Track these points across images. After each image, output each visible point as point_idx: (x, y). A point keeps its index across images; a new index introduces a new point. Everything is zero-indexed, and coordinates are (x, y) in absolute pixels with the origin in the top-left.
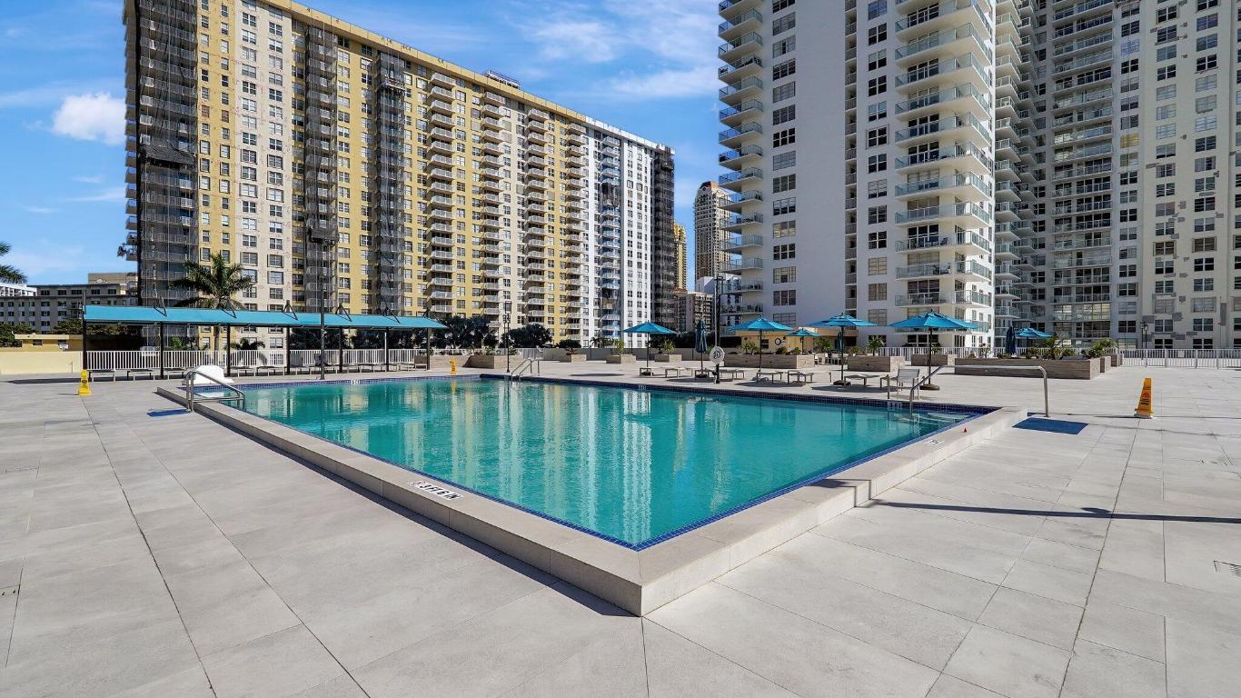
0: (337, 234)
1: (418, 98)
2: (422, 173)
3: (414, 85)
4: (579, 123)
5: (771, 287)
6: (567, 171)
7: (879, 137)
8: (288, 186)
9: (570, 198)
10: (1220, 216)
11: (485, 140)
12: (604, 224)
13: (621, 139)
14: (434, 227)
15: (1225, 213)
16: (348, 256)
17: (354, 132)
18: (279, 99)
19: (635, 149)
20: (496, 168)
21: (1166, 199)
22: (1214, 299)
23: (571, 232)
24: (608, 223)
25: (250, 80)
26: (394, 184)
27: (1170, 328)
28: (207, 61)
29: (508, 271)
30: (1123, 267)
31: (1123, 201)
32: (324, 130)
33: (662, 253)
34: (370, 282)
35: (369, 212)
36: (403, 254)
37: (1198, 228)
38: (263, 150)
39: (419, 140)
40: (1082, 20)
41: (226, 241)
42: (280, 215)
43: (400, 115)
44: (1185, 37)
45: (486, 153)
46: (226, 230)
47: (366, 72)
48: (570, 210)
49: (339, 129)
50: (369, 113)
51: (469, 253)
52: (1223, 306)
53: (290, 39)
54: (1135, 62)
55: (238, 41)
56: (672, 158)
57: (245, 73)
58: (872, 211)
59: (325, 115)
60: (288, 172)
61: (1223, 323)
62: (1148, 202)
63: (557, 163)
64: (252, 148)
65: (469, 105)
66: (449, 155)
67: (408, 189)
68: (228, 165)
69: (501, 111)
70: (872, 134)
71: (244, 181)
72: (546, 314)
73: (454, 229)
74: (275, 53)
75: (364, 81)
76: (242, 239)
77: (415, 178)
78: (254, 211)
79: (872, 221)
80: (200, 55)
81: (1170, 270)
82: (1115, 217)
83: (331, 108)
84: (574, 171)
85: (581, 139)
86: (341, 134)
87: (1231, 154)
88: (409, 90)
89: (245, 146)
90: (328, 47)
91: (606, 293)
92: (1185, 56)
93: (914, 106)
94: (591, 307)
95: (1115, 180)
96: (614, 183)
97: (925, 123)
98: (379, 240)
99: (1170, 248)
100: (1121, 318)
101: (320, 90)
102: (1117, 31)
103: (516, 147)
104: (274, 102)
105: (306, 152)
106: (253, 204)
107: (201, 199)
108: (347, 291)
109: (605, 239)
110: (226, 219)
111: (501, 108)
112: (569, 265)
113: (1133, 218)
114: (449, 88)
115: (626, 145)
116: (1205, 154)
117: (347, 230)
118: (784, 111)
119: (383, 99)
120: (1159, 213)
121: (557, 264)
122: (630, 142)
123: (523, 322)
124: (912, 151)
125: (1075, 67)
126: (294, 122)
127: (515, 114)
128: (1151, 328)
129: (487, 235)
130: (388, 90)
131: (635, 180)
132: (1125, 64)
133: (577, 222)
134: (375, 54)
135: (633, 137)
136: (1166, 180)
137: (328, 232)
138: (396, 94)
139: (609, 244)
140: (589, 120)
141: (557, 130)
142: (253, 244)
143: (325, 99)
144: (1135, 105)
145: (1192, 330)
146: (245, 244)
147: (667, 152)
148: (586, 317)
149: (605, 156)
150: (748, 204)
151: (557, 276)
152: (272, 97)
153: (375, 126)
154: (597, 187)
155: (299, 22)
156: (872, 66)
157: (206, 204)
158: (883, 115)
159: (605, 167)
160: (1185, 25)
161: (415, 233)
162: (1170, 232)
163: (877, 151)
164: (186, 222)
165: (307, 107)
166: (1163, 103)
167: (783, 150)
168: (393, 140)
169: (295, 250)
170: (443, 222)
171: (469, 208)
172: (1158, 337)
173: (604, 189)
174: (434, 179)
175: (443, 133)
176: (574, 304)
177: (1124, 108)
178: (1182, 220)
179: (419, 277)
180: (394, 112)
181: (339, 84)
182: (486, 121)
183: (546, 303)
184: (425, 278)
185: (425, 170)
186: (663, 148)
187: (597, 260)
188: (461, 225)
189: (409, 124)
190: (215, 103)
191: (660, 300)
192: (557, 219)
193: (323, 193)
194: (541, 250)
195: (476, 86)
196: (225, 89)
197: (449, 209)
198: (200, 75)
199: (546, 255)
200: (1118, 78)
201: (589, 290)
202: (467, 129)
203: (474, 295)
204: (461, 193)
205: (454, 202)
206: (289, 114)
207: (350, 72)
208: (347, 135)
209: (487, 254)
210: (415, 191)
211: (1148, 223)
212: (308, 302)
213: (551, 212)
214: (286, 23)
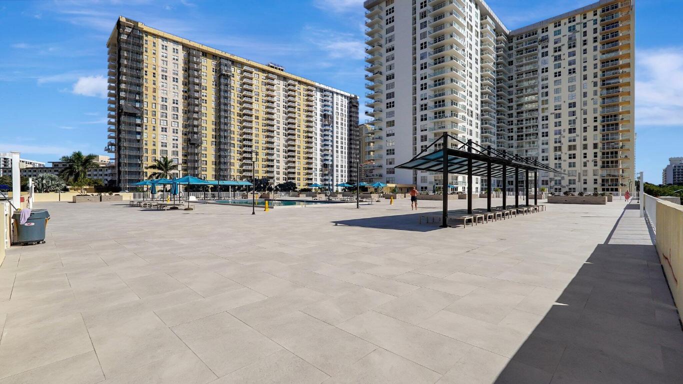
0: (202, 141)
1: (237, 78)
2: (239, 112)
3: (235, 71)
4: (312, 86)
5: (386, 167)
6: (306, 108)
7: (424, 107)
8: (181, 120)
9: (308, 121)
10: (578, 136)
11: (268, 96)
12: (324, 133)
13: (332, 92)
14: (244, 136)
15: (580, 135)
16: (206, 150)
17: (209, 95)
18: (177, 82)
19: (339, 96)
20: (273, 108)
21: (558, 128)
22: (576, 171)
23: (308, 137)
24: (326, 133)
25: (164, 74)
26: (226, 117)
27: (560, 184)
28: (147, 67)
29: (279, 156)
30: (543, 157)
31: (543, 128)
32: (196, 95)
33: (353, 146)
34: (216, 162)
35: (216, 130)
36: (230, 149)
37: (570, 141)
38: (170, 104)
39: (238, 97)
40: (526, 49)
41: (154, 145)
42: (177, 133)
43: (229, 86)
44: (564, 59)
45: (268, 102)
46: (154, 140)
47: (214, 67)
48: (308, 127)
49: (202, 94)
50: (216, 85)
51: (260, 148)
52: (579, 174)
53: (181, 54)
54: (547, 68)
55: (160, 58)
56: (358, 100)
57: (163, 71)
58: (422, 137)
59: (197, 88)
60: (180, 114)
61: (579, 181)
62: (552, 129)
63: (302, 105)
64: (165, 104)
65: (261, 80)
66: (251, 103)
67: (233, 119)
68: (155, 112)
69: (276, 82)
70: (422, 106)
71: (162, 118)
72: (296, 176)
73: (254, 137)
74: (175, 61)
75: (213, 71)
76: (160, 144)
77: (236, 114)
78: (166, 131)
79: (422, 141)
80: (145, 64)
81: (560, 158)
82: (540, 135)
83: (199, 84)
84: (310, 109)
85: (313, 93)
86: (203, 96)
87: (582, 110)
88: (233, 74)
89: (162, 103)
90: (198, 57)
91: (325, 166)
92: (564, 68)
93: (436, 96)
94: (318, 172)
95: (540, 119)
96: (330, 113)
97: (440, 103)
98: (220, 143)
99: (560, 149)
100: (542, 179)
101: (195, 77)
102: (540, 55)
103: (282, 98)
104: (175, 83)
105: (189, 104)
106: (166, 129)
107: (144, 127)
108: (205, 166)
109: (325, 140)
110: (154, 135)
111: (275, 80)
112: (308, 153)
113: (547, 136)
114: (251, 73)
115: (335, 95)
116: (572, 109)
117: (206, 139)
118: (390, 94)
119: (222, 79)
120: (556, 134)
121: (302, 153)
122: (337, 94)
123: (285, 180)
124: (436, 113)
125: (524, 69)
126: (183, 91)
127: (282, 82)
128: (553, 183)
129: (269, 140)
130: (224, 75)
131: (340, 111)
132: (543, 69)
133: (311, 132)
134: (218, 59)
135: (338, 91)
136: (558, 120)
137: (197, 140)
138: (227, 77)
139: (327, 143)
140: (317, 84)
141: (302, 89)
142: (166, 146)
143: (197, 81)
144: (547, 87)
145: (568, 184)
146: (162, 146)
147: (356, 98)
148: (316, 177)
149: (325, 101)
150: (377, 132)
151: (302, 158)
152: (174, 81)
153: (218, 91)
154: (321, 115)
155: (185, 47)
156: (422, 79)
157: (146, 129)
158: (426, 99)
159: (325, 106)
160: (564, 54)
161: (236, 139)
162: (560, 142)
163: (424, 112)
164: (138, 137)
165: (189, 84)
166: (556, 87)
167: (390, 110)
168: (226, 98)
169: (183, 148)
170: (249, 134)
171: (261, 127)
172: (556, 187)
173: (325, 116)
174: (244, 115)
175: (248, 94)
176: (310, 171)
177: (543, 88)
178: (564, 137)
179: (238, 160)
180: (227, 85)
181: (202, 73)
182: (268, 87)
183: (297, 171)
184: (240, 160)
185: (240, 111)
186: (353, 96)
187: (321, 150)
188: (257, 135)
189: (233, 90)
190: (150, 85)
191: (352, 169)
192: (302, 131)
193: (196, 123)
194: (294, 146)
195: (264, 71)
196: (154, 79)
197: (251, 128)
198: (144, 72)
199: (296, 149)
200: (541, 75)
201: (317, 164)
202: (260, 91)
203: (263, 167)
204: (257, 121)
205: (254, 125)
206: (181, 87)
207: (207, 67)
208: (206, 96)
209: (268, 148)
210: (236, 120)
211: (552, 137)
212: (189, 171)
213: (299, 128)
214: (180, 48)
